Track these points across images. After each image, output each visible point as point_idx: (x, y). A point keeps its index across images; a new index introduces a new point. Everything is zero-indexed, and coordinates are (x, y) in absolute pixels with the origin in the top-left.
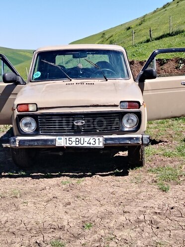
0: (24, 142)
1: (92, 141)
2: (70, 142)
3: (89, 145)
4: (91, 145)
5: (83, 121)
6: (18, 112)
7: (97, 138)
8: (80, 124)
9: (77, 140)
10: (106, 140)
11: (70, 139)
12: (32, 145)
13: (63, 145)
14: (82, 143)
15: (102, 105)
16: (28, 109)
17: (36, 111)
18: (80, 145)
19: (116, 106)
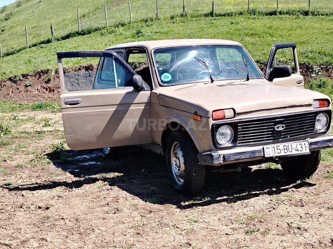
0: (230, 157)
1: (299, 147)
2: (279, 151)
3: (297, 152)
4: (299, 152)
5: (284, 125)
6: (213, 120)
7: (303, 143)
8: (281, 129)
9: (285, 148)
10: (311, 144)
11: (278, 148)
12: (239, 159)
13: (271, 156)
14: (290, 150)
15: (299, 105)
16: (224, 116)
18: (288, 153)
19: (310, 105)
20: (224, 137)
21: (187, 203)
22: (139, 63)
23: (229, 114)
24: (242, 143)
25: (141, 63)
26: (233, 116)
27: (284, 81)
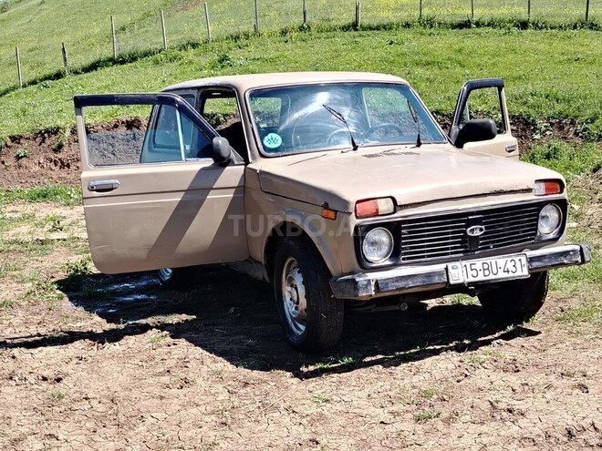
0: (387, 284)
1: (510, 266)
2: (475, 274)
3: (506, 275)
4: (511, 275)
5: (483, 227)
6: (357, 218)
7: (517, 259)
8: (477, 233)
9: (486, 266)
10: (531, 260)
11: (473, 267)
12: (403, 288)
13: (461, 281)
14: (495, 272)
15: (509, 189)
16: (377, 211)
17: (394, 213)
18: (491, 277)
19: (529, 190)
20: (377, 248)
21: (311, 368)
22: (225, 115)
23: (385, 206)
24: (408, 259)
25: (227, 115)
26: (392, 210)
27: (483, 146)
